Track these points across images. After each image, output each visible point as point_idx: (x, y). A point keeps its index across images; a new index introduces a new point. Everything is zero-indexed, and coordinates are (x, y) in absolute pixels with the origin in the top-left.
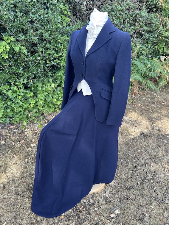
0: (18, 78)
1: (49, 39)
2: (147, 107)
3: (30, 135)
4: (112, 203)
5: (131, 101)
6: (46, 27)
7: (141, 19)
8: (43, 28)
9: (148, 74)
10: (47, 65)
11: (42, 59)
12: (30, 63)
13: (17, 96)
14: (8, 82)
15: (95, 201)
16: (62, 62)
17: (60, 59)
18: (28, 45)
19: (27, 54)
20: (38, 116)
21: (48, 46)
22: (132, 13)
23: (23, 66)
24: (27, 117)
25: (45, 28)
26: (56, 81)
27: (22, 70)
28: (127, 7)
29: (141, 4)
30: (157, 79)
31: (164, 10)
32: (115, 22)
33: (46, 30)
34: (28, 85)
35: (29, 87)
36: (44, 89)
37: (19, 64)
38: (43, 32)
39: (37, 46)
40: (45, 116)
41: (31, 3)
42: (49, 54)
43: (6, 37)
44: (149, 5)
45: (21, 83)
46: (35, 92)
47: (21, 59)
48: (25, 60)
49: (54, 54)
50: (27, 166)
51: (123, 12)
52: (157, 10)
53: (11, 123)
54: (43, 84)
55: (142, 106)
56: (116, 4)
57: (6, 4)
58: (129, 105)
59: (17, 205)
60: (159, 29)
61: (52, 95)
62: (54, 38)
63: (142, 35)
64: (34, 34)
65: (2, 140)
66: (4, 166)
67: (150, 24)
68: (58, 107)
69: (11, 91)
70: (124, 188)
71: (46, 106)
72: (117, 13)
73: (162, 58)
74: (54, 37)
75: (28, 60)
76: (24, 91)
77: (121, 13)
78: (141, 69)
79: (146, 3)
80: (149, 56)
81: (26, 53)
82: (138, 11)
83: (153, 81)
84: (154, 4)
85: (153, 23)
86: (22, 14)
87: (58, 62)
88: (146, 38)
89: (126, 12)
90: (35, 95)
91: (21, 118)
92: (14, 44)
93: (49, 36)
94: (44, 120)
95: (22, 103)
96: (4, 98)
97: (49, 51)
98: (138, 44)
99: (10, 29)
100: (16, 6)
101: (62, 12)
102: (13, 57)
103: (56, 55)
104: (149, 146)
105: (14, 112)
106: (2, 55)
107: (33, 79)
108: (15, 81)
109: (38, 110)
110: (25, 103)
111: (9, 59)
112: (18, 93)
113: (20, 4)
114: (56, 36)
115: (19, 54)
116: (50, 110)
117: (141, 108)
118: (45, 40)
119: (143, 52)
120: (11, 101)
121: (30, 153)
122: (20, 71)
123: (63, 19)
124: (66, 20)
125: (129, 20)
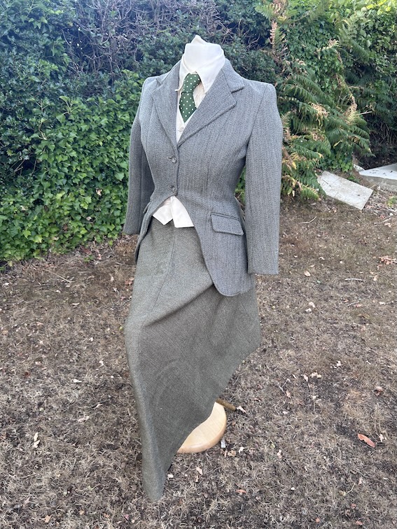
1: (11, 106)
10: (10, 161)
29: (228, 30)
42: (11, 137)
61: (22, 222)
68: (38, 248)
74: (23, 103)
79: (248, 28)
84: (266, 30)
93: (11, 102)
103: (26, 139)
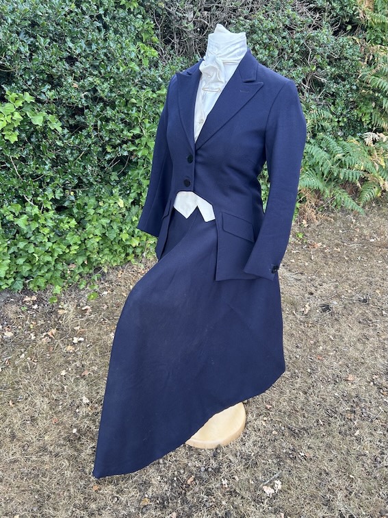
0: (41, 187)
1: (111, 97)
2: (336, 249)
3: (71, 316)
4: (260, 468)
5: (301, 236)
6: (102, 71)
7: (320, 50)
8: (96, 73)
9: (338, 175)
10: (108, 157)
11: (95, 143)
12: (68, 152)
13: (41, 228)
14: (18, 197)
15: (220, 464)
16: (140, 150)
17: (137, 141)
18: (64, 112)
19: (60, 132)
20: (87, 274)
21: (109, 112)
22: (298, 35)
23: (52, 160)
24: (63, 276)
25: (100, 73)
26: (128, 192)
27: (49, 169)
28: (287, 23)
29: (318, 15)
30: (358, 184)
31: (371, 27)
32: (260, 56)
33: (102, 77)
34: (65, 202)
35: (66, 208)
36: (101, 211)
37: (43, 154)
38: (98, 81)
39: (83, 115)
40: (103, 274)
41: (68, 17)
42: (111, 132)
43: (13, 94)
44: (335, 17)
45: (47, 198)
46: (81, 219)
47: (47, 143)
48: (56, 145)
49: (122, 130)
50: (65, 387)
51: (279, 34)
52: (354, 28)
53: (26, 291)
54: (98, 199)
55: (325, 246)
56: (261, 17)
57: (12, 20)
58: (296, 244)
59: (44, 475)
60: (361, 70)
61: (120, 225)
62: (123, 96)
63: (321, 85)
64: (76, 85)
65: (7, 329)
66: (13, 388)
67: (340, 59)
68: (133, 252)
69: (25, 217)
70: (287, 434)
71: (106, 251)
72: (264, 37)
73: (369, 137)
74: (122, 93)
75: (62, 145)
76: (56, 216)
77: (273, 36)
78: (320, 164)
79: (331, 13)
80: (339, 134)
81: (60, 129)
82: (312, 33)
83: (348, 189)
84: (348, 15)
85: (346, 59)
86: (48, 40)
87: (132, 148)
88: (331, 93)
89: (285, 34)
90: (81, 224)
91: (49, 278)
92: (30, 111)
93: (111, 91)
94: (102, 282)
95: (50, 244)
96: (10, 232)
97: (111, 126)
98: (313, 107)
99: (21, 76)
100: (33, 24)
101: (140, 36)
102: (29, 139)
103: (128, 134)
104: (341, 338)
105: (33, 265)
106: (4, 135)
107: (75, 188)
108: (34, 193)
109: (89, 259)
110: (59, 244)
111: (21, 143)
112: (42, 221)
113: (43, 18)
114: (127, 90)
115: (43, 133)
116: (115, 259)
117: (322, 251)
118: (101, 99)
119: (326, 124)
120: (26, 239)
121: (70, 358)
122: (46, 170)
123: (142, 52)
124: (147, 54)
125: (292, 52)
